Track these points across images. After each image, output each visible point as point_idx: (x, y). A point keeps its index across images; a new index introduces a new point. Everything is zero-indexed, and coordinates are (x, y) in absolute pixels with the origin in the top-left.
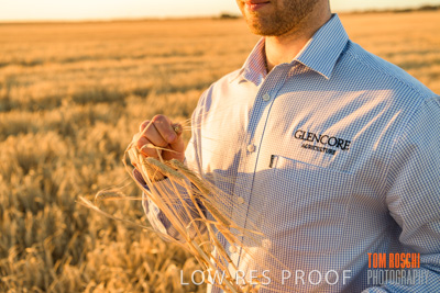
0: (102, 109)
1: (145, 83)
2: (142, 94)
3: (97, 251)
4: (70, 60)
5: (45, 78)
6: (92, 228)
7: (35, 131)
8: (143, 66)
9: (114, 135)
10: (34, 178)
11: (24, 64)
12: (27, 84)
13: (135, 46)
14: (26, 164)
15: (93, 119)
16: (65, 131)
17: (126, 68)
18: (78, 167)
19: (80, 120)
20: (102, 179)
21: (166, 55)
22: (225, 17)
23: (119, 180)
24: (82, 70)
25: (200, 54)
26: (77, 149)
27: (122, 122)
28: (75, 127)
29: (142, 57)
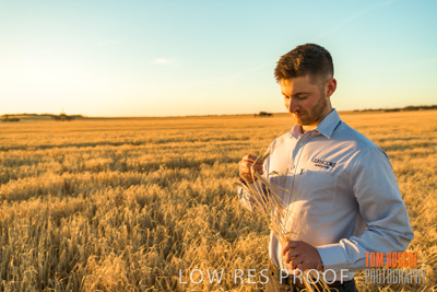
0: (185, 171)
1: (212, 156)
2: (210, 163)
3: (191, 250)
4: (162, 142)
5: (147, 153)
7: (146, 183)
8: (210, 146)
9: (194, 186)
10: (147, 210)
11: (133, 144)
12: (137, 156)
13: (204, 133)
14: (142, 202)
15: (180, 178)
16: (163, 184)
17: (198, 147)
18: (175, 204)
20: (189, 212)
21: (223, 139)
22: (263, 114)
23: (200, 212)
24: (170, 148)
25: (247, 139)
26: (172, 195)
27: (198, 179)
28: (169, 182)
29: (208, 140)
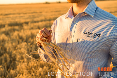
0: (17, 27)
1: (27, 20)
2: (27, 23)
3: (19, 66)
4: (6, 15)
6: (17, 59)
8: (27, 16)
9: (21, 34)
13: (24, 11)
15: (14, 30)
16: (7, 34)
17: (22, 17)
18: (12, 43)
19: (10, 30)
20: (19, 46)
21: (32, 13)
23: (23, 46)
24: (10, 17)
25: (41, 12)
26: (11, 38)
27: (22, 31)
28: (9, 32)
29: (26, 14)
